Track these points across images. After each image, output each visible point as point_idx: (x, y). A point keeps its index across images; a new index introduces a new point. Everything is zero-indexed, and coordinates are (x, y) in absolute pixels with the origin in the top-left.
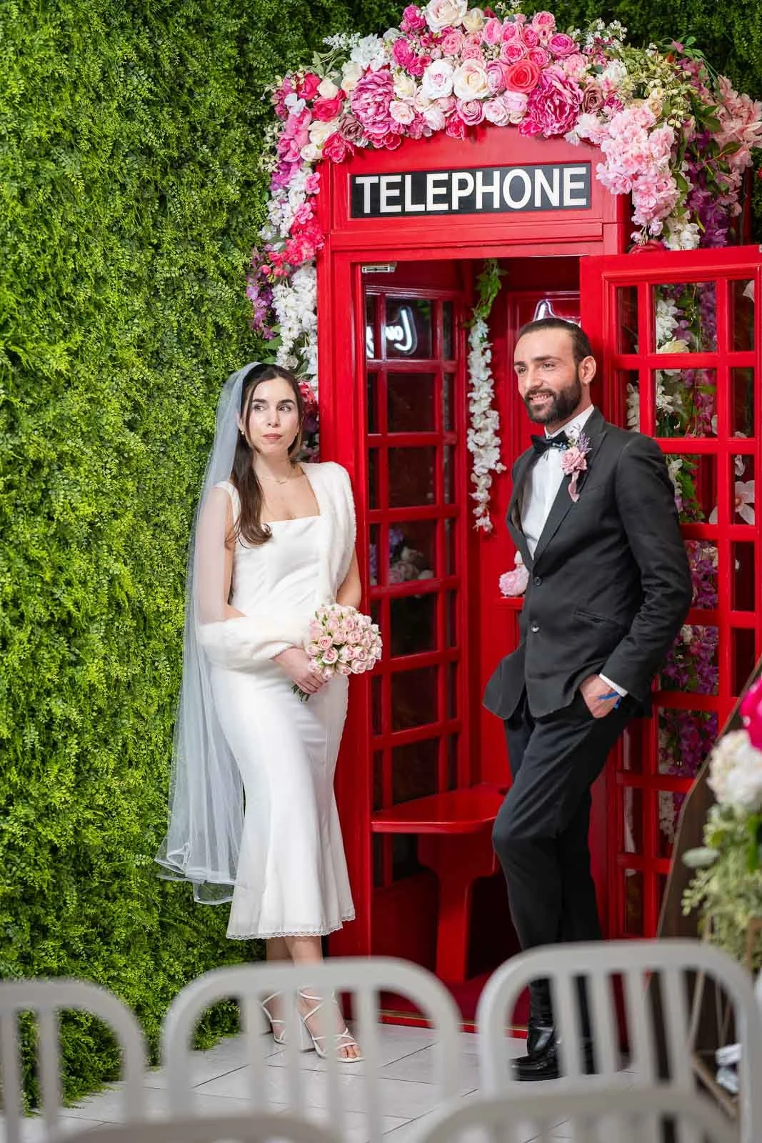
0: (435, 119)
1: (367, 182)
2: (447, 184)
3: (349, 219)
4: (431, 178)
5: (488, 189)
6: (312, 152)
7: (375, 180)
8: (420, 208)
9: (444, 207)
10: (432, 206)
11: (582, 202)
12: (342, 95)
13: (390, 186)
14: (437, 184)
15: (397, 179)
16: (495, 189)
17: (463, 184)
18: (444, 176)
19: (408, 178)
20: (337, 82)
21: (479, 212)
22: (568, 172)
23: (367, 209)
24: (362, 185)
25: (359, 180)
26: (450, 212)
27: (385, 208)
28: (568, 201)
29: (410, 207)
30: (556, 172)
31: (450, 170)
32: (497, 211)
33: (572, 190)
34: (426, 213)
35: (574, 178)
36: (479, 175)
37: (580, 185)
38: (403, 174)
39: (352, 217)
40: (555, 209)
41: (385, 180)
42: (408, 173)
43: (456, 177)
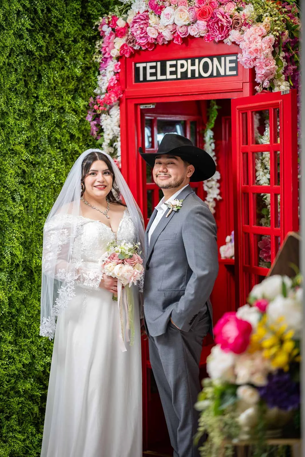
0: (167, 35)
1: (141, 66)
2: (175, 66)
3: (134, 83)
4: (169, 63)
5: (193, 68)
6: (115, 52)
7: (144, 65)
8: (164, 77)
9: (174, 77)
10: (169, 77)
11: (234, 73)
12: (127, 26)
13: (151, 67)
14: (171, 66)
15: (154, 64)
16: (196, 68)
17: (182, 66)
18: (174, 62)
19: (159, 64)
20: (125, 19)
21: (189, 78)
22: (228, 58)
23: (141, 79)
24: (139, 68)
25: (138, 65)
26: (177, 79)
27: (149, 78)
28: (228, 73)
29: (160, 77)
30: (223, 59)
31: (177, 59)
32: (197, 78)
33: (230, 67)
34: (167, 80)
35: (231, 62)
36: (189, 61)
37: (233, 65)
38: (156, 61)
39: (135, 82)
40: (223, 76)
41: (149, 65)
42: (159, 61)
43: (180, 62)
